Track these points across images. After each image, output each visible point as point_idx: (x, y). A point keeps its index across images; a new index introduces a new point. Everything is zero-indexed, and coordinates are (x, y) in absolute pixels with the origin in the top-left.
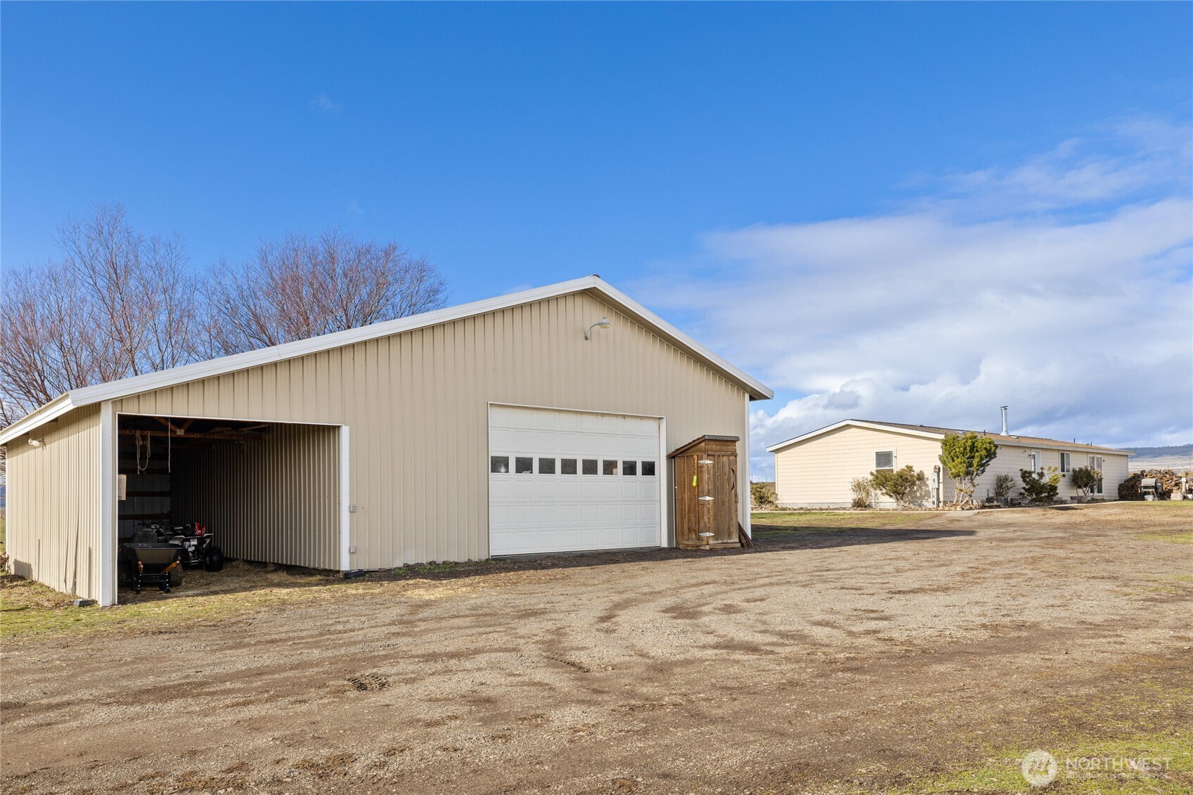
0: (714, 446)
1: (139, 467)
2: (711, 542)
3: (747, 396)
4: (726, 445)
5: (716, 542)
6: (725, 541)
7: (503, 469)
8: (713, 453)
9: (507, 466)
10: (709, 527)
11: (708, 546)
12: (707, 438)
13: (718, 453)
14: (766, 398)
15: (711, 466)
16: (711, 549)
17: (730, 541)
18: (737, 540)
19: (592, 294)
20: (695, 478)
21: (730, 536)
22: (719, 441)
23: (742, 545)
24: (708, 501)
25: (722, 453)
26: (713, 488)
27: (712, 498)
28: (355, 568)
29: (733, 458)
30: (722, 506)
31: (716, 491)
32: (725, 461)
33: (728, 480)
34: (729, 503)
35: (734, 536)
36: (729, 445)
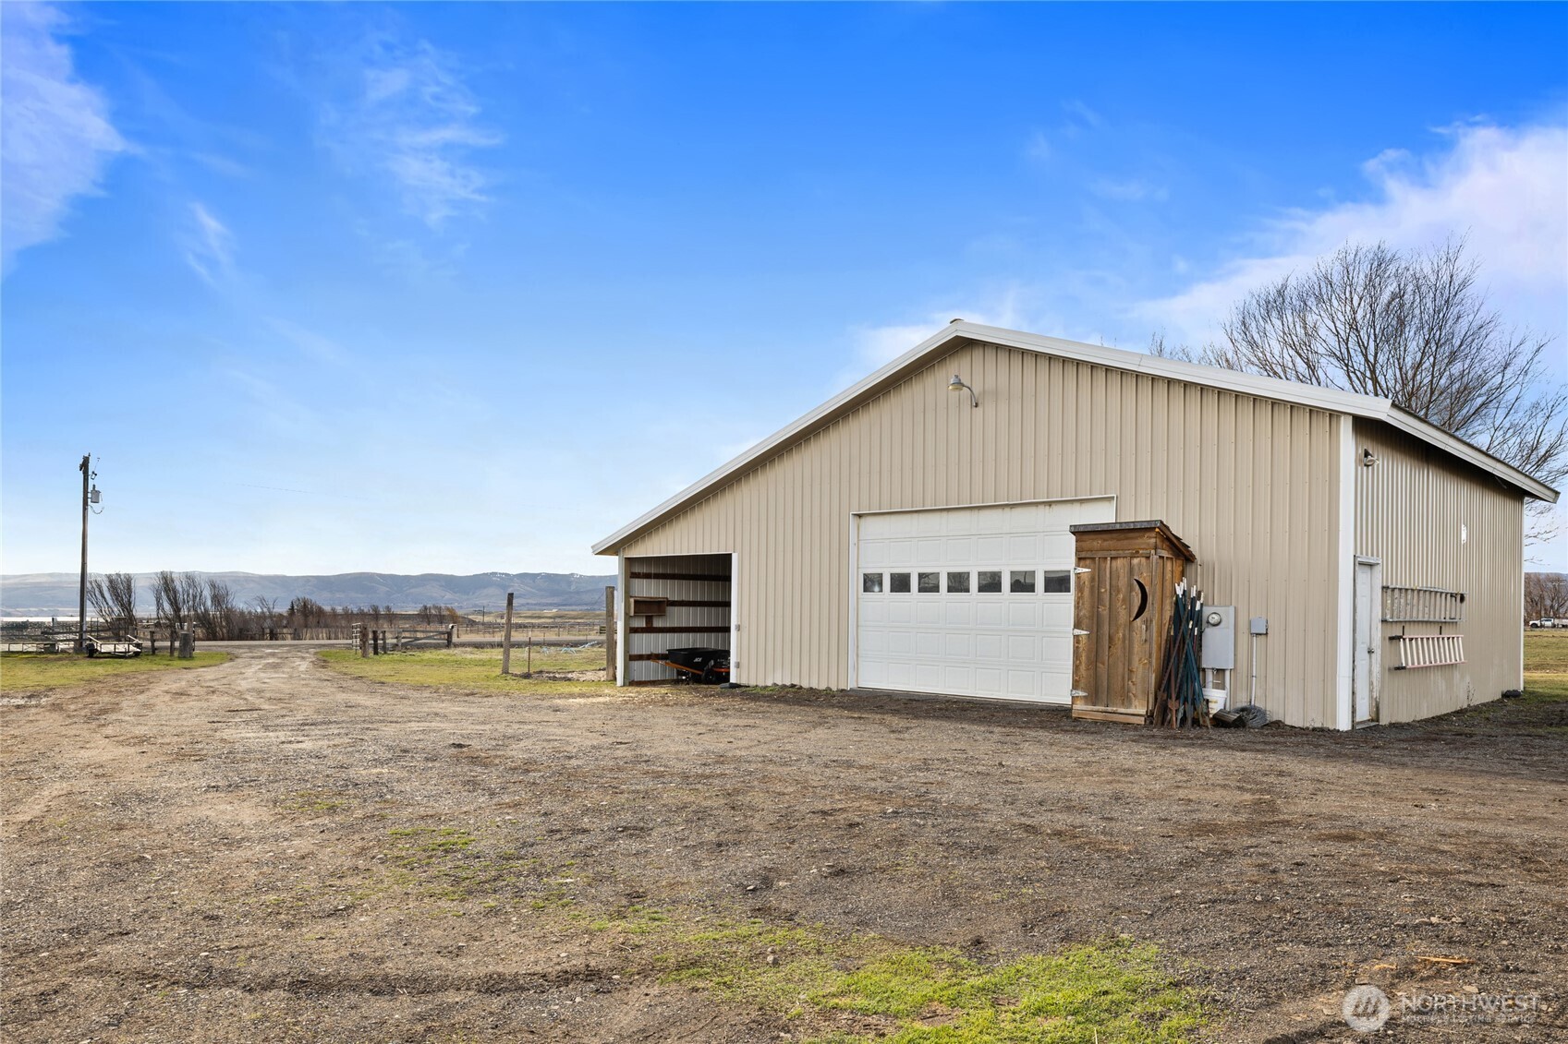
0: (1096, 543)
2: (1078, 705)
5: (1090, 707)
6: (1109, 709)
7: (877, 589)
8: (1089, 555)
9: (881, 584)
10: (1078, 681)
11: (1073, 713)
13: (1100, 554)
15: (1086, 579)
16: (1075, 720)
17: (1121, 710)
18: (1145, 711)
19: (959, 346)
21: (1125, 700)
22: (1106, 532)
23: (1147, 723)
24: (1077, 636)
25: (1113, 552)
26: (1087, 614)
27: (1086, 632)
28: (738, 682)
29: (1143, 560)
30: (1110, 647)
31: (1095, 619)
32: (1119, 566)
33: (1127, 601)
34: (1127, 642)
35: (1137, 703)
36: (1136, 538)
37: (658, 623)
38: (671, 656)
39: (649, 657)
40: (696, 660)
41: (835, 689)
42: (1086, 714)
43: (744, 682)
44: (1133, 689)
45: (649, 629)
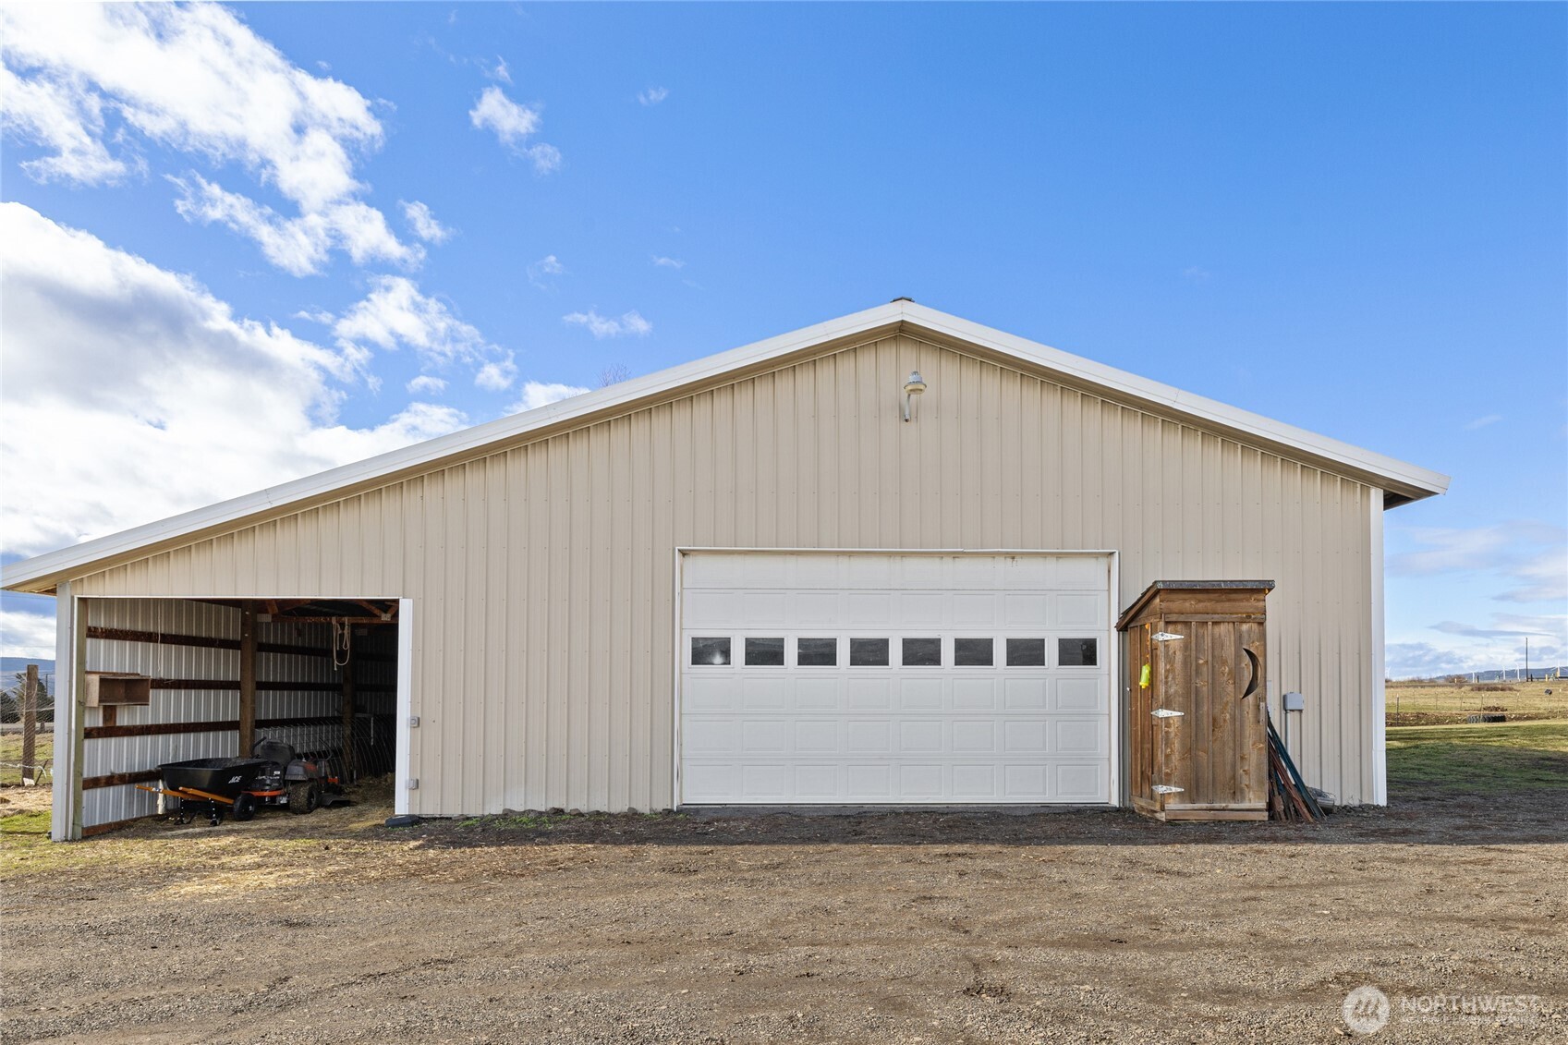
0: (1189, 604)
1: (336, 662)
2: (1172, 805)
3: (1377, 496)
4: (1229, 600)
5: (1189, 806)
6: (1217, 805)
7: (718, 659)
8: (1182, 618)
9: (726, 654)
10: (1167, 774)
11: (1163, 814)
12: (1160, 586)
13: (1201, 618)
14: (1430, 493)
15: (1176, 645)
16: (1169, 822)
17: (1233, 806)
18: (1262, 804)
19: (902, 333)
20: (1146, 670)
21: (1236, 792)
22: (1214, 591)
23: (1271, 817)
24: (1167, 718)
25: (1216, 616)
26: (1180, 691)
27: (1179, 714)
28: (417, 812)
29: (1255, 626)
30: (1213, 730)
31: (1193, 696)
32: (1223, 634)
33: (1235, 675)
34: (1238, 723)
35: (1252, 796)
36: (1241, 600)
37: (124, 718)
38: (172, 774)
39: (110, 781)
40: (233, 780)
41: (647, 811)
42: (1187, 815)
43: (429, 809)
44: (1245, 780)
45: (110, 731)
